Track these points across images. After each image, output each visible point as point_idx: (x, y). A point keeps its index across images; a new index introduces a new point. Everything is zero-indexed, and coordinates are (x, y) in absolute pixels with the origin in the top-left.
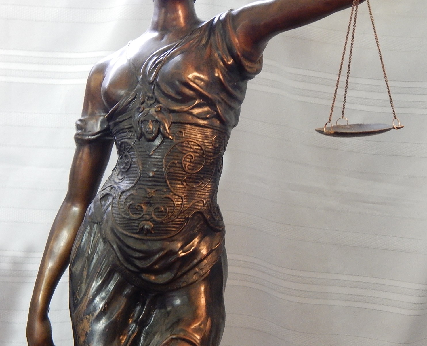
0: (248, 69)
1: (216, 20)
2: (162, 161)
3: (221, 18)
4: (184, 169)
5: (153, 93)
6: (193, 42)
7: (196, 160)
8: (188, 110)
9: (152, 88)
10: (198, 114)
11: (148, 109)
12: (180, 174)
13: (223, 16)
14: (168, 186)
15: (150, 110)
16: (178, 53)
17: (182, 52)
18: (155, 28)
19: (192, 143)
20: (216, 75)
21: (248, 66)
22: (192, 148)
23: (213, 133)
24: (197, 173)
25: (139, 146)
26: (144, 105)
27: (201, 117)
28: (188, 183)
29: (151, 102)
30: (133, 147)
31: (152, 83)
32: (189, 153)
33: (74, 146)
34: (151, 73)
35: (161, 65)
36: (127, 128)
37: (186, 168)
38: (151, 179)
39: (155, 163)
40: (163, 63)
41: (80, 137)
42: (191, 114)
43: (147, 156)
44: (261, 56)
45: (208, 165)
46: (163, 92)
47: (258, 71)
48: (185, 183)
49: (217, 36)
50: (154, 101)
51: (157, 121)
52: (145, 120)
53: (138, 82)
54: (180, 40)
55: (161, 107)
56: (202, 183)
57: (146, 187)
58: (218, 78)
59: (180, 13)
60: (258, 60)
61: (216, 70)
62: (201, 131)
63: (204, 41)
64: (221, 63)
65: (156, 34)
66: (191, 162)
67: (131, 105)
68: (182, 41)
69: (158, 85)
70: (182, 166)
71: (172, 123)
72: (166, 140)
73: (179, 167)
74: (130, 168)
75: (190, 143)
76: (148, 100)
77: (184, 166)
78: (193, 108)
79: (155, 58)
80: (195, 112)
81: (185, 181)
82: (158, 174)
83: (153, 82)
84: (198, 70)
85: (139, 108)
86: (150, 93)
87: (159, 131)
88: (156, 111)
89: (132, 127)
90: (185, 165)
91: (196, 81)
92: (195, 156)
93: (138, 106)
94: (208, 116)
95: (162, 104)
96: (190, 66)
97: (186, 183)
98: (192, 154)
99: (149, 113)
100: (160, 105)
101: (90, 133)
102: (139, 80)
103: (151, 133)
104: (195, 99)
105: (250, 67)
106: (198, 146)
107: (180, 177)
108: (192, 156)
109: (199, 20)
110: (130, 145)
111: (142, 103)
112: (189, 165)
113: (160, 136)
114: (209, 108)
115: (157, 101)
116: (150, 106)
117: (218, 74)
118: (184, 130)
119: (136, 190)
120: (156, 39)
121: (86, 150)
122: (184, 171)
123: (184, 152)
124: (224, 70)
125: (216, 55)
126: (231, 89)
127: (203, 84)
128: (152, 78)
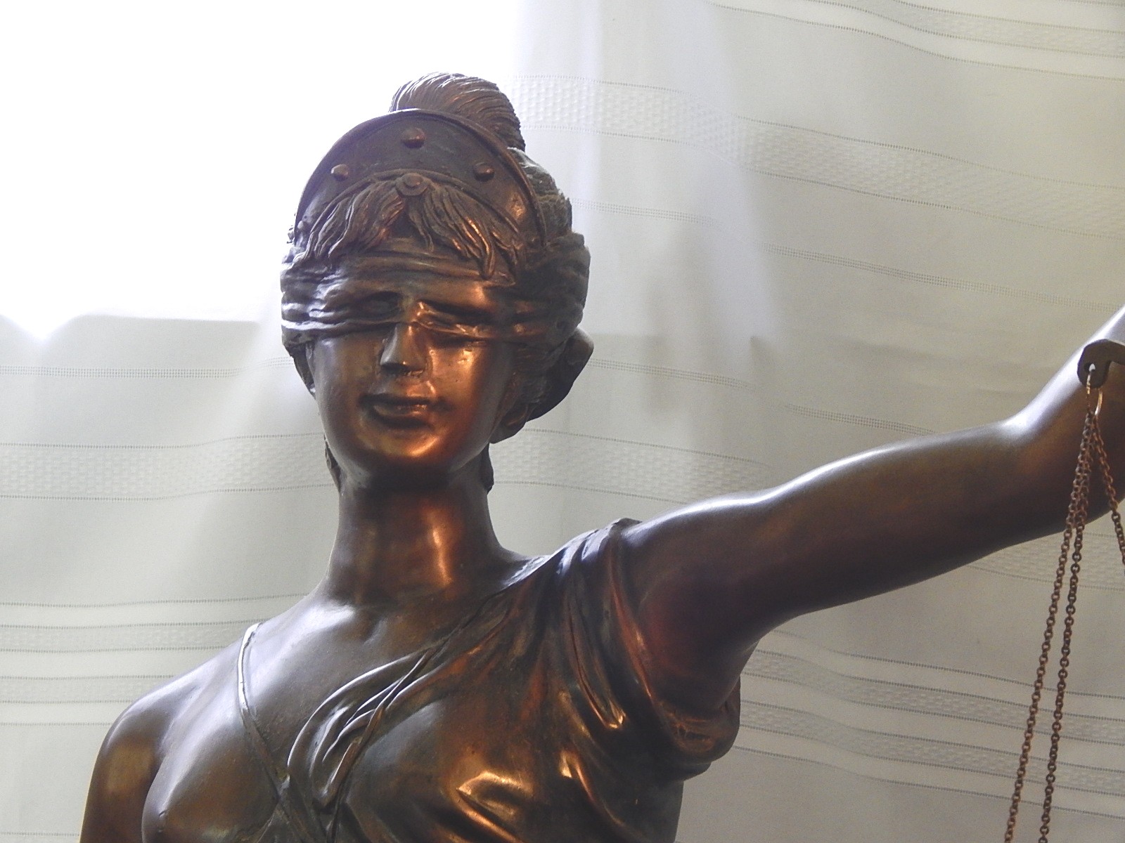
0: (682, 744)
1: (566, 561)
3: (584, 557)
6: (477, 654)
9: (329, 827)
13: (593, 547)
16: (425, 695)
17: (436, 691)
18: (341, 590)
20: (565, 773)
21: (682, 730)
31: (325, 810)
34: (324, 767)
35: (359, 741)
40: (368, 733)
47: (721, 747)
49: (568, 628)
53: (276, 799)
54: (436, 639)
58: (574, 782)
59: (437, 538)
60: (722, 703)
61: (564, 757)
63: (519, 648)
64: (583, 729)
65: (342, 614)
68: (438, 649)
69: (346, 817)
79: (339, 713)
83: (332, 803)
84: (497, 761)
91: (493, 805)
96: (469, 749)
102: (281, 793)
105: (693, 736)
109: (508, 554)
117: (573, 770)
120: (341, 634)
124: (594, 753)
125: (564, 697)
126: (618, 822)
127: (515, 815)
128: (329, 789)
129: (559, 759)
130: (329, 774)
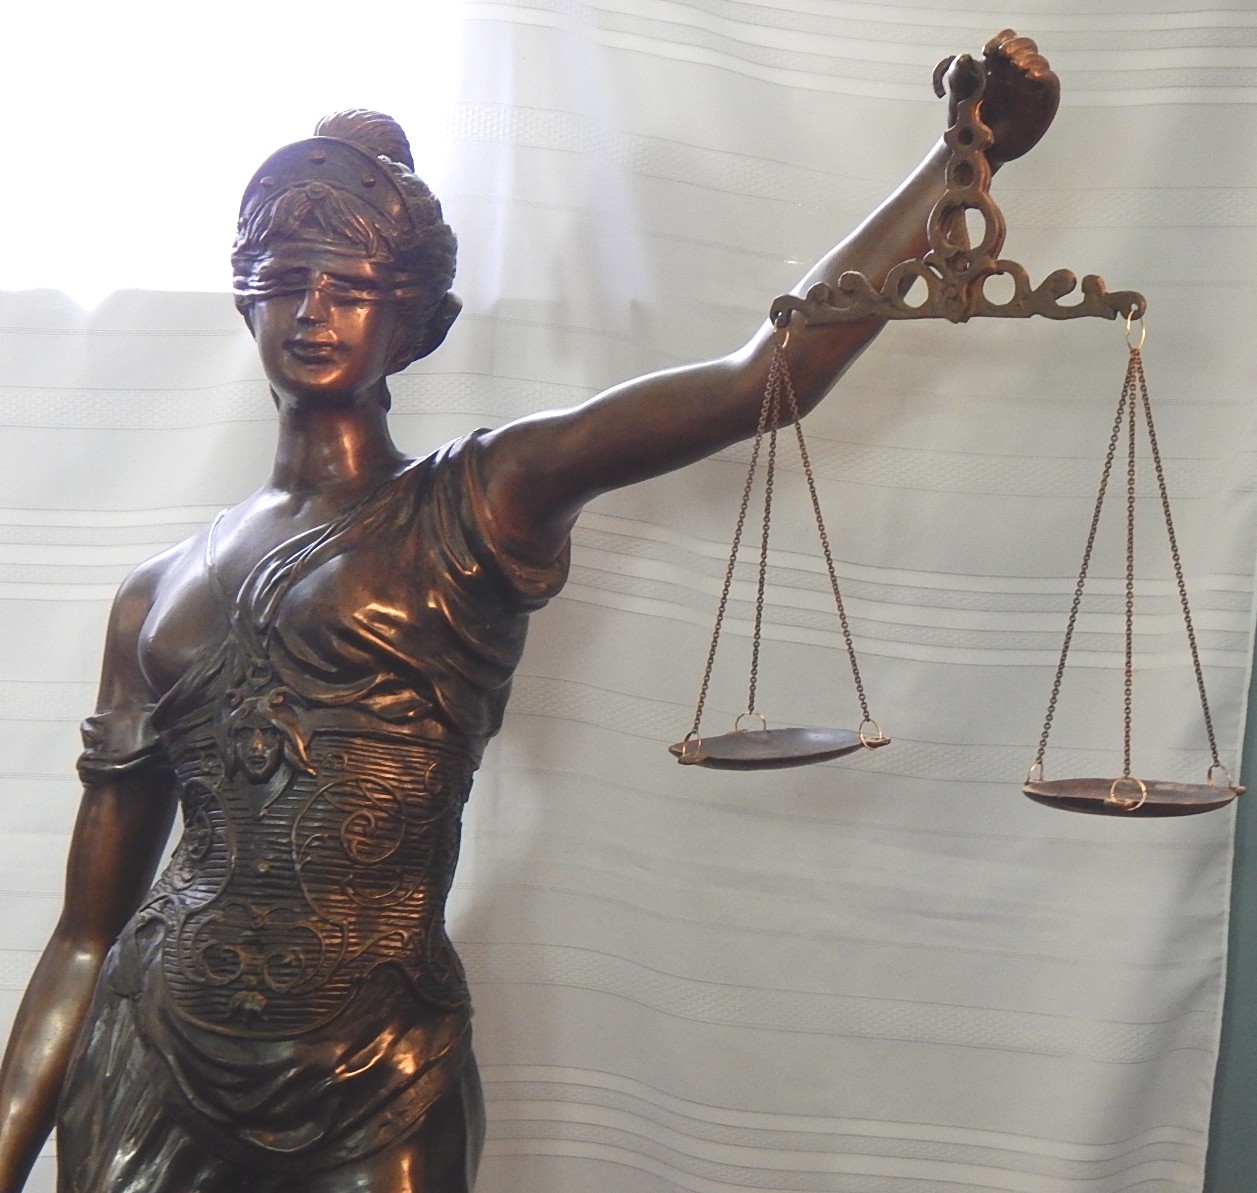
0: (520, 586)
1: (438, 459)
2: (289, 835)
3: (450, 455)
4: (346, 855)
5: (267, 657)
6: (371, 523)
7: (381, 829)
8: (355, 701)
9: (265, 644)
10: (385, 709)
11: (254, 698)
12: (337, 865)
13: (457, 449)
14: (304, 898)
15: (257, 701)
16: (332, 552)
17: (339, 548)
18: (280, 482)
19: (369, 785)
20: (432, 605)
21: (520, 577)
22: (369, 800)
23: (428, 756)
24: (382, 862)
25: (231, 795)
26: (244, 687)
27: (389, 717)
28: (358, 890)
29: (262, 681)
30: (218, 798)
31: (262, 631)
32: (360, 812)
33: (76, 790)
34: (261, 604)
35: (285, 584)
36: (202, 748)
37: (351, 852)
38: (260, 881)
39: (273, 839)
40: (291, 578)
41: (90, 766)
42: (367, 710)
43: (250, 821)
44: (564, 544)
45: (413, 841)
46: (289, 655)
47: (554, 589)
48: (351, 891)
49: (436, 503)
50: (269, 678)
51: (275, 730)
52: (244, 729)
53: (230, 626)
54: (342, 515)
55: (283, 694)
56: (400, 889)
57: (250, 901)
58: (438, 612)
59: (347, 442)
60: (556, 556)
61: (431, 594)
62: (393, 752)
63: (402, 519)
64: (447, 576)
65: (282, 498)
66: (364, 835)
67: (213, 686)
68: (343, 521)
69: (277, 637)
70: (342, 844)
71: (316, 734)
72: (300, 779)
73: (335, 849)
74: (210, 850)
75: (363, 785)
76: (253, 675)
77: (346, 845)
78: (369, 695)
79: (273, 565)
80: (376, 704)
81: (350, 884)
82: (279, 868)
83: (267, 626)
84: (382, 596)
85: (231, 696)
86: (259, 657)
87: (280, 757)
88: (273, 706)
89: (213, 746)
90: (350, 841)
91: (376, 624)
92: (378, 819)
93: (228, 691)
94: (411, 714)
95: (288, 685)
96: (360, 588)
97: (353, 889)
98: (365, 812)
99: (255, 711)
100: (284, 688)
101: (117, 755)
102: (233, 621)
103: (260, 763)
104: (374, 673)
105: (529, 581)
106: (385, 791)
107: (335, 873)
108: (367, 819)
109: (402, 455)
110: (209, 792)
111: (238, 684)
112: (360, 843)
113: (283, 768)
114: (414, 694)
115: (278, 680)
116: (260, 691)
117: (437, 602)
118: (347, 753)
119: (223, 909)
120: (280, 511)
121: (108, 799)
122: (349, 859)
123: (348, 808)
124: (454, 589)
125: (432, 554)
126: (474, 640)
127: (395, 633)
128: (265, 618)
129: (427, 595)
130: (265, 607)
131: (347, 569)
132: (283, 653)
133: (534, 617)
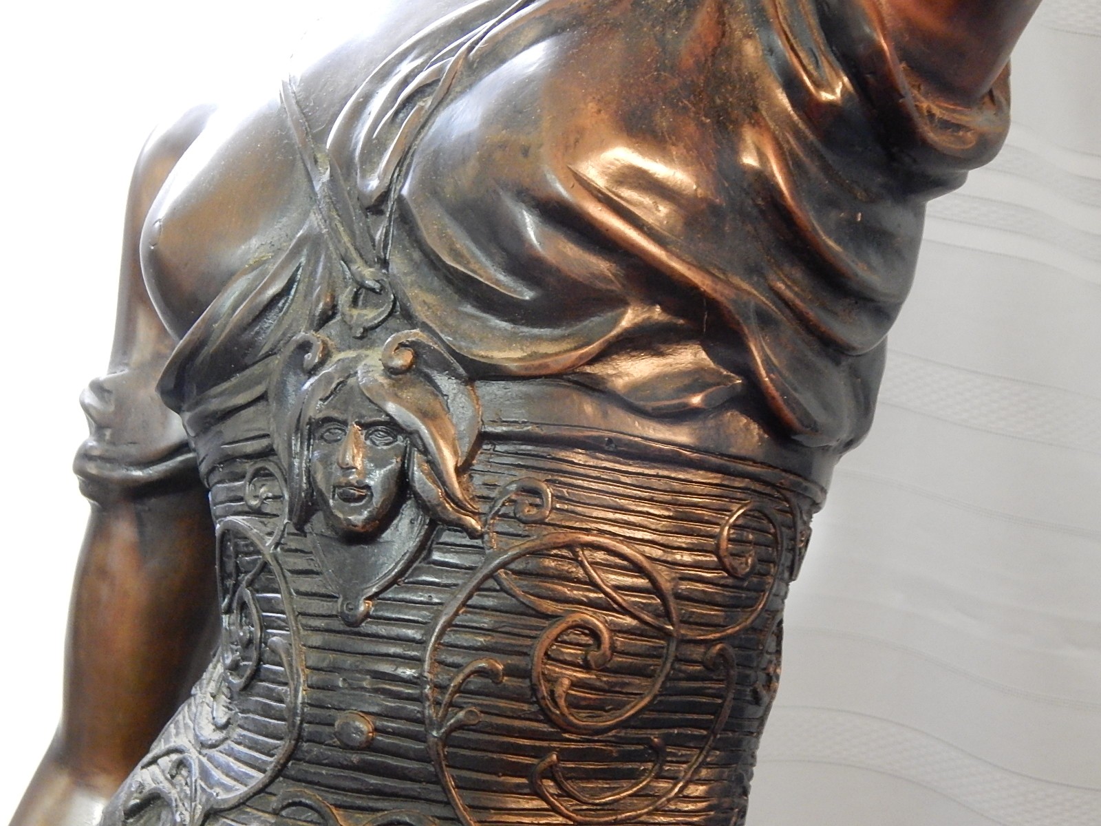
0: (932, 136)
2: (419, 661)
4: (543, 710)
5: (385, 263)
7: (623, 653)
8: (573, 366)
9: (379, 235)
10: (638, 387)
11: (351, 354)
12: (523, 733)
14: (448, 803)
15: (357, 360)
16: (532, 34)
17: (548, 25)
19: (600, 556)
20: (750, 160)
21: (931, 115)
22: (598, 588)
23: (728, 494)
24: (623, 725)
25: (301, 563)
26: (334, 326)
27: (650, 405)
28: (569, 785)
29: (370, 315)
30: (273, 566)
31: (376, 207)
32: (577, 618)
34: (374, 147)
35: (427, 102)
36: (249, 457)
37: (556, 705)
38: (355, 758)
39: (386, 668)
40: (440, 90)
42: (595, 388)
43: (337, 624)
44: (1000, 71)
45: (691, 677)
46: (433, 262)
48: (549, 786)
50: (387, 308)
51: (393, 427)
52: (328, 420)
53: (312, 198)
55: (414, 346)
56: (659, 777)
57: (333, 797)
58: (762, 179)
60: (985, 90)
61: (749, 136)
62: (654, 482)
64: (783, 99)
66: (586, 667)
67: (270, 321)
69: (405, 219)
70: (534, 689)
71: (483, 437)
72: (447, 537)
73: (520, 698)
74: (256, 675)
75: (586, 555)
76: (355, 302)
77: (544, 690)
78: (602, 356)
79: (405, 68)
80: (619, 375)
81: (550, 773)
82: (395, 733)
83: (384, 196)
84: (639, 130)
85: (305, 347)
86: (368, 263)
87: (402, 487)
88: (391, 371)
89: (268, 453)
90: (552, 680)
91: (629, 195)
92: (616, 630)
93: (301, 336)
94: (696, 400)
95: (425, 327)
96: (592, 106)
97: (559, 785)
98: (596, 620)
99: (351, 381)
100: (416, 334)
102: (317, 188)
103: (360, 498)
104: (617, 303)
105: (946, 125)
106: (638, 569)
107: (519, 750)
108: (594, 634)
110: (258, 552)
111: (325, 319)
112: (575, 684)
113: (408, 511)
114: (703, 355)
115: (403, 314)
116: (366, 336)
117: (761, 156)
118: (550, 482)
119: (276, 813)
122: (549, 720)
123: (549, 606)
124: (797, 133)
125: (750, 49)
126: (831, 243)
127: (667, 216)
128: (381, 179)
129: (740, 138)
130: (381, 154)
131: (562, 67)
132: (417, 255)
133: (937, 207)
